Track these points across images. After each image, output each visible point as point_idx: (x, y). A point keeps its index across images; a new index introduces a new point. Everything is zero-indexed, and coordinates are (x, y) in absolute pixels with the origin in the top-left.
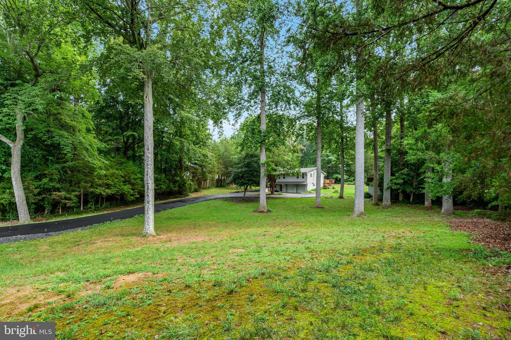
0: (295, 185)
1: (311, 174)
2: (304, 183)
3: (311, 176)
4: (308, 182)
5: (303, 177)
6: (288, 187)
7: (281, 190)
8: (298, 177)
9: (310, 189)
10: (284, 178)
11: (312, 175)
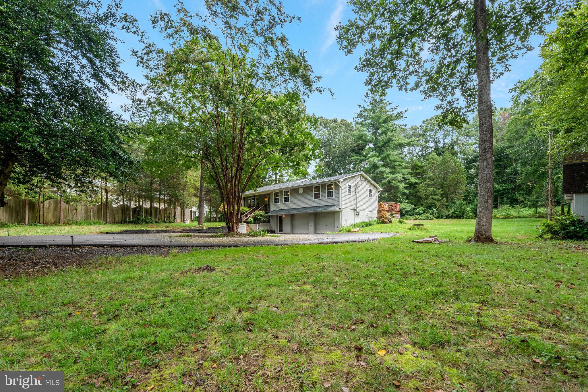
0: (310, 214)
1: (349, 186)
2: (332, 209)
3: (350, 191)
4: (342, 206)
5: (330, 194)
6: (297, 222)
7: (281, 230)
8: (317, 196)
9: (348, 224)
10: (286, 200)
11: (353, 189)
